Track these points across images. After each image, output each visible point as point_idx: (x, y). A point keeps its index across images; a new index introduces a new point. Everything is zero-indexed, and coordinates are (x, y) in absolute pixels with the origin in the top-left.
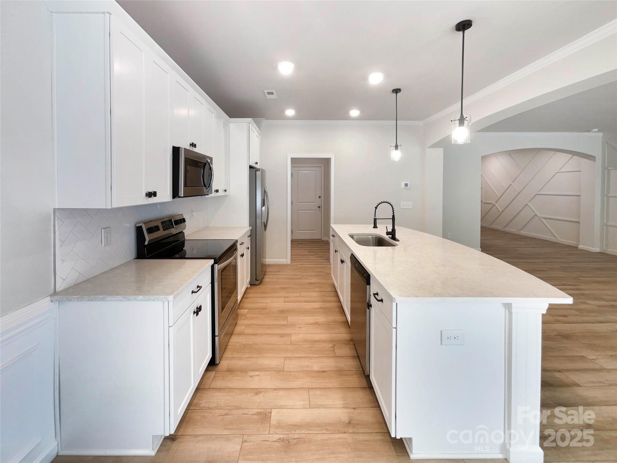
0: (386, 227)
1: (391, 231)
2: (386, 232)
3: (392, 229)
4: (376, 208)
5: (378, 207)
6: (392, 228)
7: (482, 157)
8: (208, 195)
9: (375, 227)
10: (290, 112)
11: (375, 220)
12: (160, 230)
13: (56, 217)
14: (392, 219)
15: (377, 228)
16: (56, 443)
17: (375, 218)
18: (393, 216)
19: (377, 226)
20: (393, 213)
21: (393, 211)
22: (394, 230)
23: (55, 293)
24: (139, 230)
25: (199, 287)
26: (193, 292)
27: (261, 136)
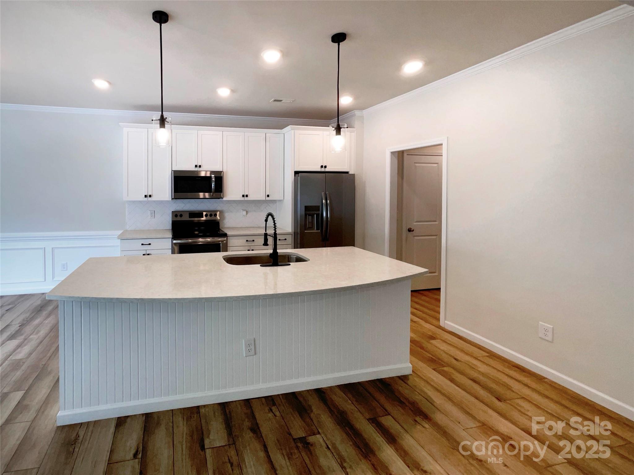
12: (183, 216)
23: (126, 230)
25: (150, 244)
26: (142, 244)
27: (355, 132)
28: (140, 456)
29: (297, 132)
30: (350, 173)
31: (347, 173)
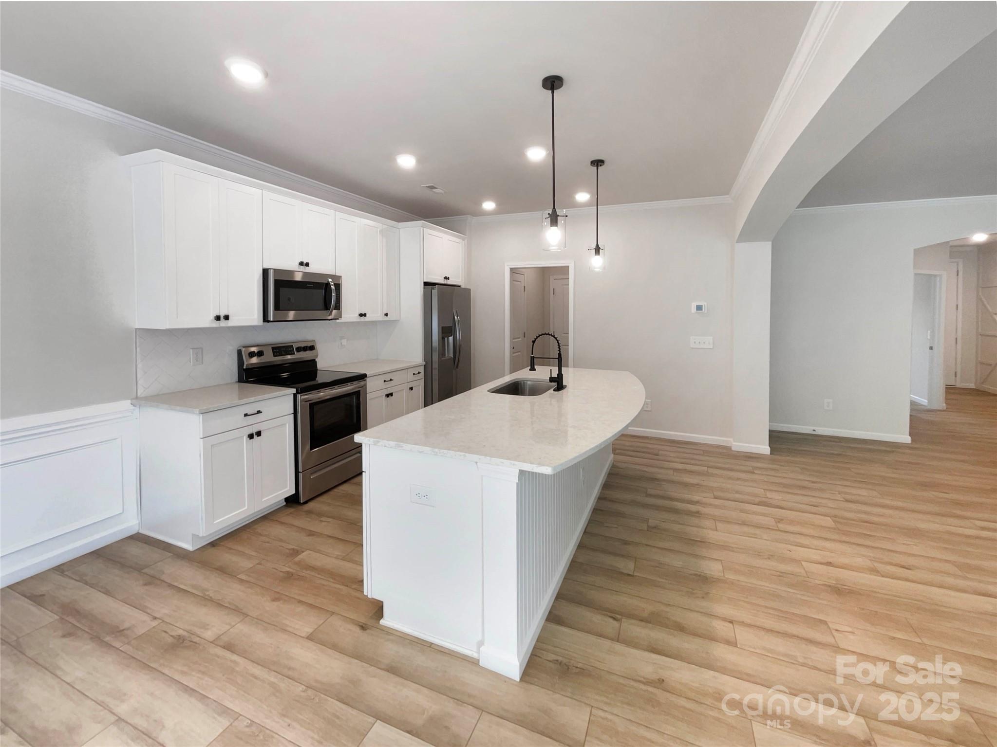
0: (551, 370)
1: (556, 376)
2: (550, 378)
3: (558, 375)
4: (534, 342)
5: (537, 340)
6: (558, 373)
7: (915, 250)
8: (338, 319)
9: (533, 369)
10: (489, 206)
11: (533, 359)
12: (263, 355)
13: (137, 335)
14: (557, 360)
15: (535, 370)
16: (138, 522)
17: (532, 356)
18: (560, 355)
19: (535, 368)
20: (559, 351)
21: (559, 348)
22: (560, 375)
23: (137, 398)
24: (239, 353)
25: (259, 412)
26: (246, 415)
27: (466, 240)
28: (619, 617)
29: (427, 231)
30: (462, 287)
31: (459, 286)
